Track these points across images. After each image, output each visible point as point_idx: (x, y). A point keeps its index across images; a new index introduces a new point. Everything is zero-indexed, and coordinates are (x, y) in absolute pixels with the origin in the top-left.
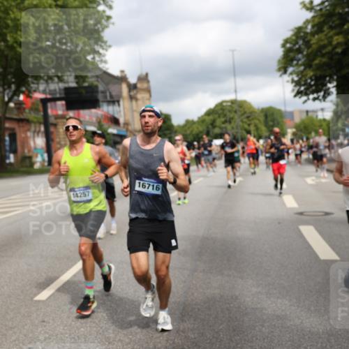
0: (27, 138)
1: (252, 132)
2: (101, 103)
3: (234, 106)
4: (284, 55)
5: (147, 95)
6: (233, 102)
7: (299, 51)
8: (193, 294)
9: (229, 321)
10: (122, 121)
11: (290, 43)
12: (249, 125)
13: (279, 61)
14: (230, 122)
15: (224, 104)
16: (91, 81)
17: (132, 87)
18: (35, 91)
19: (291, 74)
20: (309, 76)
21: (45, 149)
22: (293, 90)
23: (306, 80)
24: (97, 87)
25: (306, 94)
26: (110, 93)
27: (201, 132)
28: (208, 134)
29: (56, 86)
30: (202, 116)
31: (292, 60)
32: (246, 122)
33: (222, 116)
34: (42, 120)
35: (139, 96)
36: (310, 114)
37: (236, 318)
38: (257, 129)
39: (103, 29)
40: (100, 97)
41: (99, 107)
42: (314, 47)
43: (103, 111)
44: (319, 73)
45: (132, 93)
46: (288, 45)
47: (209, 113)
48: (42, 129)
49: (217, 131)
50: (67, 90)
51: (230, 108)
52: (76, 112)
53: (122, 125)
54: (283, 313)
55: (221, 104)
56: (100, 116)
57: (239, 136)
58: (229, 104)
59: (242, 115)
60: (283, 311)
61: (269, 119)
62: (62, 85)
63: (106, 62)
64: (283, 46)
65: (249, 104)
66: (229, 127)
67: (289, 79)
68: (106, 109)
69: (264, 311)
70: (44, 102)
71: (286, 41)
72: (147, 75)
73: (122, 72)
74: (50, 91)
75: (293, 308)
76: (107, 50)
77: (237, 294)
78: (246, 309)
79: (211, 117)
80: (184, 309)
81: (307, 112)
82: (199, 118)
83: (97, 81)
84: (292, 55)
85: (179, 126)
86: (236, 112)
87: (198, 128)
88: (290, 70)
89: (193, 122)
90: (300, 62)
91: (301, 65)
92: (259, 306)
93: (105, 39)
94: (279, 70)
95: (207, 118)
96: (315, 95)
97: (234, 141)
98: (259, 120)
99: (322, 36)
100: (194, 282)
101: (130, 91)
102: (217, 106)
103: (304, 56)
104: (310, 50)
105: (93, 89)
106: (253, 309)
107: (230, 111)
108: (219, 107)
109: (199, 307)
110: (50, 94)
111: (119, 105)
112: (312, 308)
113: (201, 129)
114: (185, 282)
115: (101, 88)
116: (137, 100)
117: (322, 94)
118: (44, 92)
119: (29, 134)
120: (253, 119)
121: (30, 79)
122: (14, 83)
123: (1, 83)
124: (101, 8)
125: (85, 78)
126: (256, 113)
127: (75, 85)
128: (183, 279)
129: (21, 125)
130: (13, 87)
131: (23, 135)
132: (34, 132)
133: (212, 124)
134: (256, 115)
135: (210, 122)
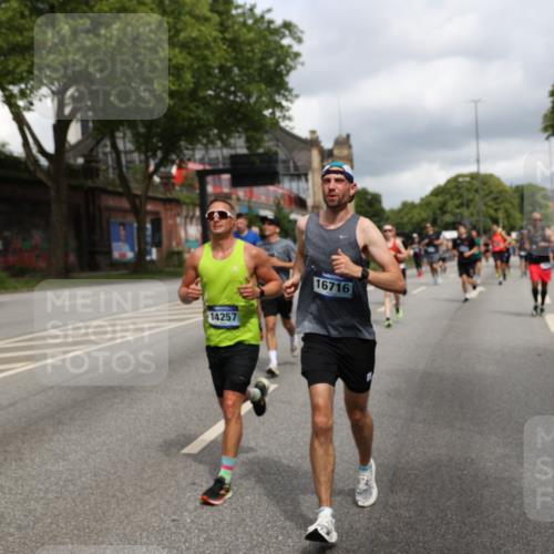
0: (176, 226)
1: (501, 221)
2: (281, 178)
3: (474, 182)
4: (553, 108)
6: (474, 176)
8: (408, 454)
9: (461, 495)
10: (310, 202)
12: (496, 210)
13: (546, 116)
14: (468, 206)
15: (461, 179)
16: (268, 143)
17: (327, 155)
18: (189, 160)
24: (276, 154)
26: (294, 163)
27: (425, 220)
28: (434, 223)
29: (219, 153)
30: (427, 197)
32: (491, 206)
33: (455, 197)
34: (197, 202)
37: (471, 491)
38: (508, 216)
39: (288, 72)
40: (280, 168)
41: (279, 182)
43: (283, 188)
47: (438, 192)
48: (198, 213)
49: (448, 218)
50: (235, 159)
51: (468, 185)
52: (247, 189)
53: (310, 209)
55: (454, 181)
56: (279, 196)
57: (481, 226)
58: (468, 179)
59: (488, 195)
62: (227, 152)
63: (290, 119)
64: (552, 93)
65: (498, 179)
66: (466, 212)
68: (288, 186)
69: (514, 483)
70: (202, 175)
72: (348, 136)
73: (313, 132)
74: (210, 159)
76: (292, 102)
77: (474, 456)
78: (487, 478)
79: (440, 199)
80: (394, 475)
82: (422, 200)
83: (277, 146)
85: (392, 211)
86: (477, 191)
87: (419, 214)
89: (413, 206)
93: (290, 85)
94: (545, 129)
95: (434, 199)
98: (511, 203)
101: (322, 160)
102: (449, 182)
105: (270, 158)
107: (468, 190)
108: (453, 184)
109: (417, 472)
110: (210, 164)
111: (307, 180)
113: (424, 215)
114: (396, 436)
115: (282, 155)
119: (178, 220)
120: (503, 201)
121: (182, 143)
122: (160, 148)
123: (143, 148)
124: (286, 41)
125: (259, 142)
126: (506, 191)
127: (245, 151)
128: (395, 431)
129: (168, 207)
130: (159, 154)
131: (170, 222)
132: (186, 217)
133: (441, 208)
134: (507, 195)
135: (439, 206)
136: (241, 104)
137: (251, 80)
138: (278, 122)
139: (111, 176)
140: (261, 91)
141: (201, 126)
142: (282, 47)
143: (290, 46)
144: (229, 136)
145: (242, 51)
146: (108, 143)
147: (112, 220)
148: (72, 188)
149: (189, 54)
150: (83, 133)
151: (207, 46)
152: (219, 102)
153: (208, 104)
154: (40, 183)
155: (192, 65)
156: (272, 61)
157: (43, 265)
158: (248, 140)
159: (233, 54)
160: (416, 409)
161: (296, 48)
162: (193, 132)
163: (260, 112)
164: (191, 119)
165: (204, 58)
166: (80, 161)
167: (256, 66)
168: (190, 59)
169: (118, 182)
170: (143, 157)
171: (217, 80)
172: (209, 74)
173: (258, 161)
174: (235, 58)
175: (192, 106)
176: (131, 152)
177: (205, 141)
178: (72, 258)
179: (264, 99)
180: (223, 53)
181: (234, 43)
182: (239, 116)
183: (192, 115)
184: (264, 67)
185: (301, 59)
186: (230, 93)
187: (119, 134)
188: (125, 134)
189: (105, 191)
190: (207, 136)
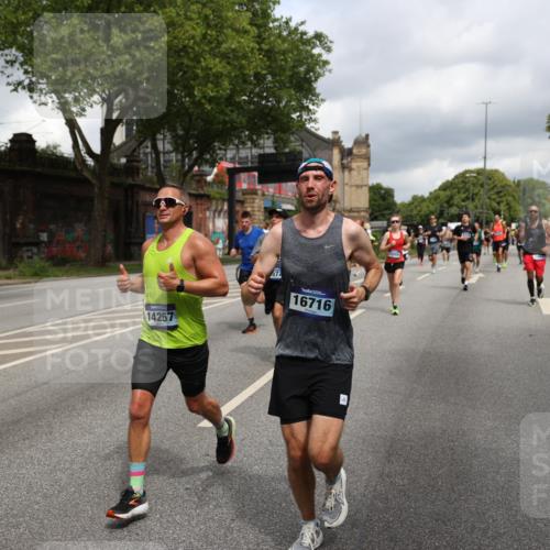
0: (205, 218)
3: (480, 177)
5: (365, 164)
6: (479, 172)
8: (405, 427)
9: (452, 465)
12: (498, 203)
14: (473, 200)
15: (468, 175)
16: (294, 144)
17: (346, 153)
18: (221, 159)
21: (227, 233)
24: (301, 153)
28: (440, 215)
29: (248, 153)
30: (435, 191)
32: (494, 200)
33: (463, 191)
34: (226, 197)
35: (354, 165)
38: (510, 208)
39: (316, 80)
45: (345, 161)
47: (446, 187)
48: (226, 207)
49: (454, 210)
50: (262, 157)
51: (475, 181)
52: (276, 185)
55: (463, 175)
57: (484, 217)
58: (474, 174)
59: (493, 188)
62: (255, 151)
63: (315, 121)
65: (503, 174)
66: (471, 205)
70: (232, 173)
72: (367, 136)
73: (335, 133)
74: (240, 158)
76: (318, 106)
78: (476, 449)
79: (448, 193)
80: (391, 446)
82: (431, 193)
83: (302, 146)
85: (403, 205)
86: (482, 185)
87: (428, 207)
89: (423, 199)
93: (317, 91)
94: (548, 129)
95: (442, 193)
97: (477, 225)
100: (408, 411)
101: (342, 158)
102: (456, 177)
105: (295, 156)
107: (474, 185)
108: (460, 180)
109: (412, 444)
110: (239, 163)
113: (432, 208)
114: (396, 410)
115: (305, 153)
116: (350, 169)
118: (232, 160)
119: (208, 213)
120: (505, 195)
121: (216, 144)
122: (195, 149)
123: (181, 149)
124: (316, 51)
125: (286, 143)
126: (510, 186)
127: (273, 151)
128: (394, 406)
129: (199, 202)
130: (195, 154)
131: (200, 215)
132: (215, 211)
133: (448, 202)
134: (510, 190)
135: (446, 199)
136: (271, 109)
137: (282, 86)
138: (304, 124)
139: (149, 174)
140: (290, 96)
141: (235, 129)
142: (313, 56)
143: (320, 55)
144: (259, 136)
145: (276, 61)
146: (149, 145)
147: (148, 214)
148: (114, 185)
149: (228, 63)
150: (127, 136)
151: (245, 57)
152: (252, 107)
153: (242, 108)
154: (86, 181)
155: (229, 73)
156: (302, 69)
157: (83, 255)
158: (275, 141)
159: (268, 63)
160: (415, 385)
161: (325, 57)
162: (227, 134)
163: (288, 115)
164: (225, 122)
165: (242, 67)
166: (123, 160)
167: (288, 73)
168: (229, 68)
169: (155, 179)
170: (179, 157)
171: (252, 87)
172: (245, 81)
173: (284, 159)
174: (270, 67)
175: (228, 110)
176: (169, 152)
177: (236, 142)
178: (110, 248)
179: (293, 103)
180: (259, 62)
181: (269, 54)
182: (269, 119)
183: (227, 119)
184: (295, 74)
185: (328, 67)
186: (262, 98)
187: (160, 136)
188: (165, 136)
189: (143, 188)
190: (239, 137)
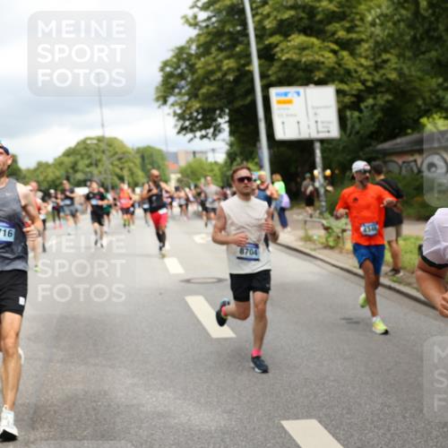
1: (126, 178)
3: (101, 144)
4: (163, 81)
6: (100, 139)
7: (182, 76)
8: (47, 392)
9: (96, 425)
11: (171, 66)
12: (121, 169)
13: (157, 88)
14: (97, 165)
15: (89, 142)
19: (173, 105)
20: (194, 108)
22: (176, 126)
23: (191, 114)
25: (192, 131)
27: (58, 178)
30: (60, 157)
31: (173, 87)
32: (117, 166)
33: (86, 157)
36: (197, 156)
37: (105, 419)
38: (132, 174)
42: (200, 72)
44: (206, 105)
46: (168, 69)
47: (68, 153)
49: (80, 176)
51: (96, 148)
54: (166, 409)
55: (84, 142)
57: (108, 183)
58: (95, 142)
59: (113, 156)
60: (165, 406)
61: (147, 161)
64: (162, 69)
65: (122, 142)
66: (95, 171)
67: (171, 111)
69: (142, 409)
71: (166, 64)
75: (179, 402)
77: (106, 388)
78: (119, 407)
79: (72, 159)
80: (35, 412)
81: (194, 153)
82: (55, 160)
84: (172, 81)
85: (28, 171)
86: (103, 152)
87: (53, 172)
88: (171, 99)
89: (47, 165)
90: (183, 91)
91: (185, 94)
92: (135, 402)
94: (157, 99)
95: (66, 159)
96: (203, 132)
98: (134, 163)
99: (209, 59)
100: (49, 376)
102: (78, 144)
103: (188, 83)
104: (195, 76)
106: (127, 406)
107: (96, 151)
108: (82, 146)
109: (56, 408)
112: (202, 400)
113: (58, 173)
114: (37, 376)
117: (211, 130)
120: (126, 162)
126: (130, 153)
128: (34, 372)
133: (73, 168)
134: (130, 156)
135: (70, 165)
160: (54, 350)
